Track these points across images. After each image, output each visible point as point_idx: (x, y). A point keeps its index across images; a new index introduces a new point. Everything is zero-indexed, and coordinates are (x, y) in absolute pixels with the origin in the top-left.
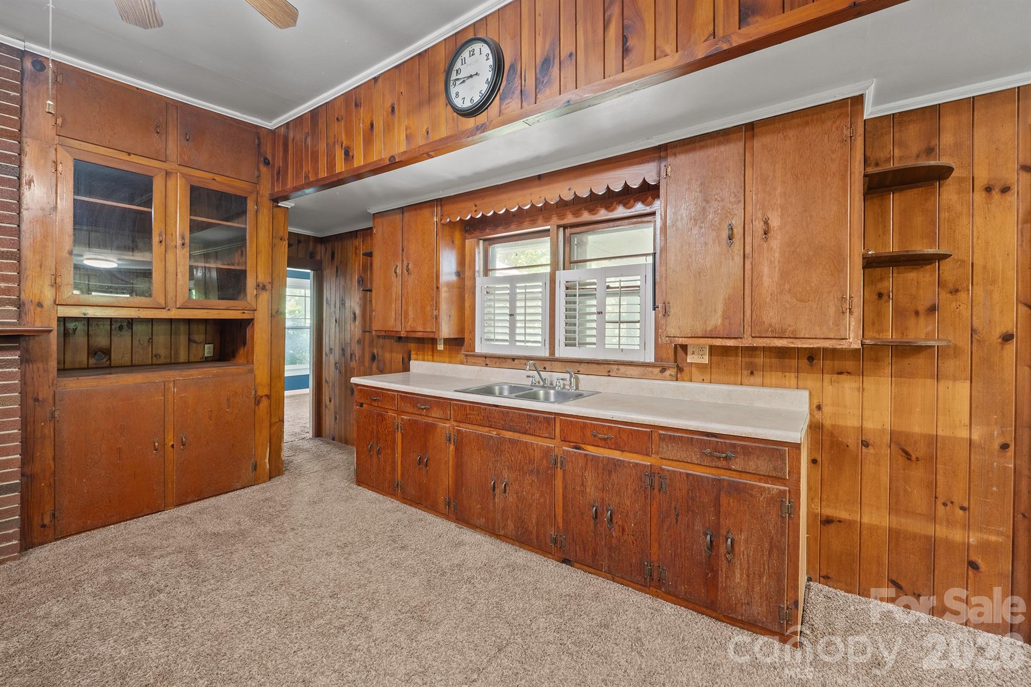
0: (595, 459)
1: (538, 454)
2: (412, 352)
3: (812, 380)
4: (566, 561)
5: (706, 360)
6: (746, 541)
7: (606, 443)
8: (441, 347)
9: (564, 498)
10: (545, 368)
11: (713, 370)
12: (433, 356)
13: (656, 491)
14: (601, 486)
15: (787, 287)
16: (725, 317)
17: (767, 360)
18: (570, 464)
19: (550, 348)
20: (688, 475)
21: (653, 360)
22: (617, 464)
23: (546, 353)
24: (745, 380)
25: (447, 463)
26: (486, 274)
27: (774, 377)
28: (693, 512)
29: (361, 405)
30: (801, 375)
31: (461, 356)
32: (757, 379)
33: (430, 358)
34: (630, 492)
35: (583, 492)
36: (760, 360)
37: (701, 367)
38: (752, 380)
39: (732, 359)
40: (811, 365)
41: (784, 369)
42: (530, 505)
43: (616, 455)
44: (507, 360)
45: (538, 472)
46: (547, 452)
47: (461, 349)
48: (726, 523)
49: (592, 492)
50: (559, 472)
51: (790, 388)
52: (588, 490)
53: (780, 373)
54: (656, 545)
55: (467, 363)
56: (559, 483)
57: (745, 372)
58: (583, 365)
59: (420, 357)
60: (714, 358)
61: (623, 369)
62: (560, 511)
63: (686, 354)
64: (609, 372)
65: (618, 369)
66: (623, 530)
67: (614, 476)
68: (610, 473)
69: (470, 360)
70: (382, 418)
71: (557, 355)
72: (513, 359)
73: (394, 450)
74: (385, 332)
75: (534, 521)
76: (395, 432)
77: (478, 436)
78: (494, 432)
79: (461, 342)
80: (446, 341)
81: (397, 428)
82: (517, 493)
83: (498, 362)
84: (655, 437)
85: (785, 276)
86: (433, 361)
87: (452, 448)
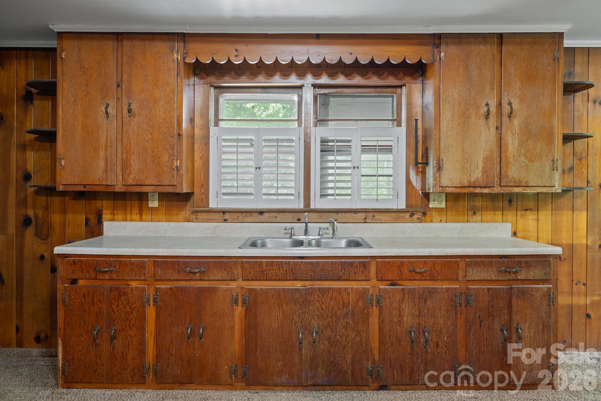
0: (412, 292)
1: (352, 298)
2: (104, 212)
3: (510, 215)
5: (443, 205)
6: (529, 328)
7: (422, 276)
8: (154, 203)
9: (381, 330)
10: (299, 220)
11: (448, 213)
12: (141, 215)
13: (463, 306)
14: (417, 313)
15: (523, 151)
16: (484, 172)
17: (484, 203)
18: (387, 301)
19: (305, 200)
20: (489, 289)
21: (404, 207)
22: (431, 292)
23: (301, 206)
24: (470, 219)
25: (233, 327)
26: (216, 124)
27: (489, 215)
28: (493, 316)
29: (74, 281)
30: (505, 212)
31: (186, 213)
32: (478, 217)
33: (137, 217)
34: (443, 312)
35: (400, 323)
36: (478, 203)
37: (439, 210)
38: (475, 218)
39: (461, 203)
40: (510, 206)
41: (495, 209)
42: (345, 347)
43: (430, 285)
44: (253, 214)
45: (353, 314)
46: (363, 294)
47: (186, 205)
48: (516, 318)
49: (408, 320)
50: (375, 310)
51: (498, 222)
52: (405, 319)
53: (492, 212)
54: (464, 349)
55: (197, 220)
56: (374, 320)
57: (470, 213)
58: (340, 215)
59: (120, 217)
60: (449, 204)
61: (378, 216)
62: (375, 345)
63: (429, 201)
64: (365, 219)
65: (374, 216)
66: (437, 344)
67: (429, 303)
68: (425, 300)
69: (201, 216)
70: (120, 293)
71: (312, 206)
72: (261, 213)
73: (142, 329)
74: (85, 186)
75: (349, 361)
76: (144, 307)
77: (279, 292)
78: (298, 285)
79: (187, 197)
80: (164, 197)
81: (148, 302)
82: (329, 339)
83: (241, 216)
84: (462, 265)
85: (521, 144)
86: (141, 220)
87: (239, 310)
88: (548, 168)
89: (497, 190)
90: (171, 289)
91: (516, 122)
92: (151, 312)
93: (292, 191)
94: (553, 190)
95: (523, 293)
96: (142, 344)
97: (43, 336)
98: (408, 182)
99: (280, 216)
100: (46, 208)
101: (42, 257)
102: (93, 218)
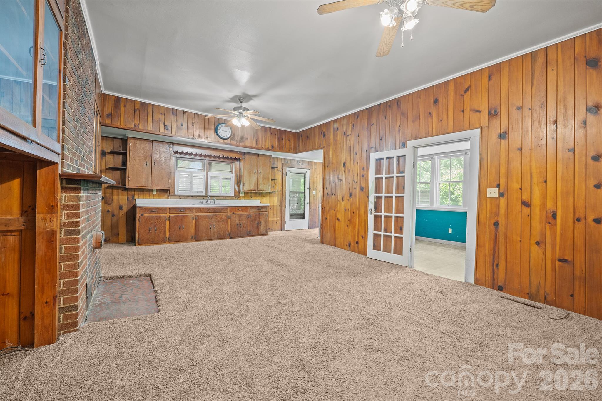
0: (238, 215)
1: (224, 217)
2: (135, 195)
3: (260, 198)
4: (231, 238)
5: (244, 195)
6: (263, 222)
8: (155, 193)
9: (230, 224)
10: (204, 198)
11: (245, 197)
12: (150, 196)
13: (249, 218)
14: (239, 220)
16: (254, 187)
17: (254, 194)
18: (232, 217)
19: (206, 193)
20: (255, 214)
21: (234, 195)
22: (242, 215)
23: (205, 195)
24: (250, 198)
25: (192, 226)
26: (177, 169)
27: (255, 198)
28: (256, 220)
29: (143, 214)
31: (166, 196)
32: (252, 198)
33: (148, 197)
34: (245, 219)
35: (235, 222)
36: (252, 195)
37: (242, 196)
39: (248, 194)
41: (256, 196)
42: (222, 229)
43: (242, 213)
44: (189, 197)
45: (224, 220)
46: (226, 216)
47: (167, 193)
48: (260, 220)
49: (237, 222)
50: (229, 219)
51: (257, 200)
54: (249, 228)
56: (229, 222)
58: (216, 197)
59: (141, 197)
61: (227, 198)
62: (229, 228)
63: (240, 194)
64: (223, 199)
66: (243, 227)
67: (242, 217)
69: (172, 197)
70: (158, 217)
71: (208, 195)
72: (192, 196)
73: (165, 227)
74: (137, 187)
75: (223, 232)
76: (166, 221)
77: (205, 216)
78: (210, 214)
79: (166, 191)
80: (158, 191)
81: (167, 220)
82: (218, 227)
83: (186, 197)
84: (249, 208)
85: (262, 181)
86: (150, 198)
87: (194, 221)
88: (268, 187)
89: (257, 191)
90: (174, 216)
91: (261, 175)
92: (168, 222)
93: (202, 190)
94: (269, 192)
95: (262, 214)
96: (165, 232)
97: (108, 239)
98: (235, 189)
99: (198, 198)
100: (111, 194)
101: (108, 211)
102: (131, 198)
